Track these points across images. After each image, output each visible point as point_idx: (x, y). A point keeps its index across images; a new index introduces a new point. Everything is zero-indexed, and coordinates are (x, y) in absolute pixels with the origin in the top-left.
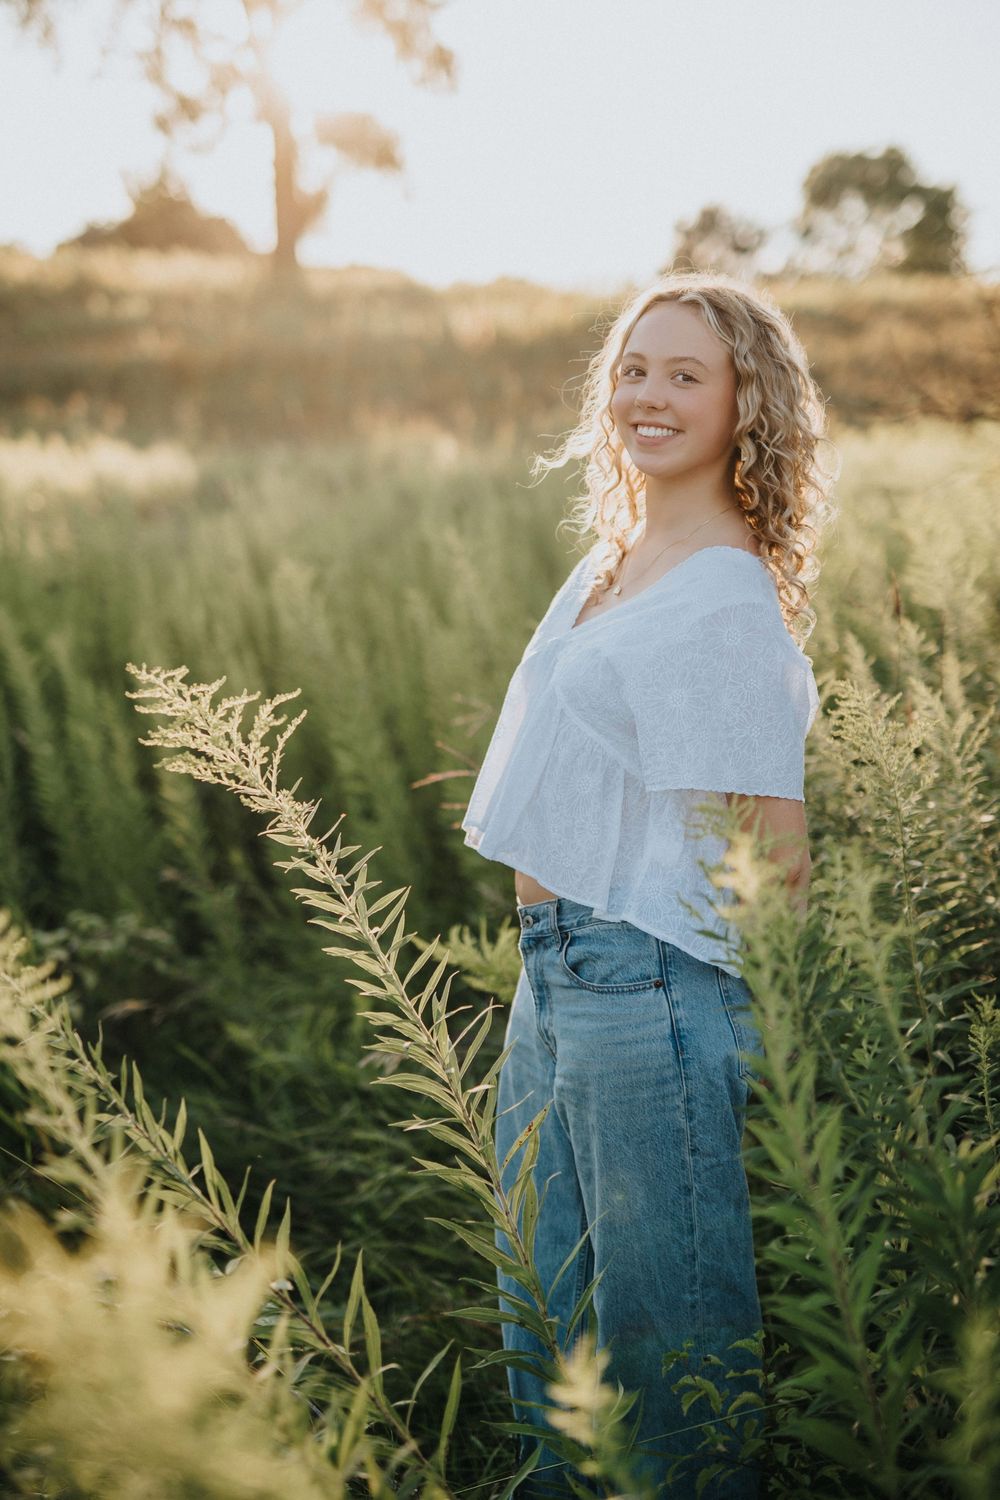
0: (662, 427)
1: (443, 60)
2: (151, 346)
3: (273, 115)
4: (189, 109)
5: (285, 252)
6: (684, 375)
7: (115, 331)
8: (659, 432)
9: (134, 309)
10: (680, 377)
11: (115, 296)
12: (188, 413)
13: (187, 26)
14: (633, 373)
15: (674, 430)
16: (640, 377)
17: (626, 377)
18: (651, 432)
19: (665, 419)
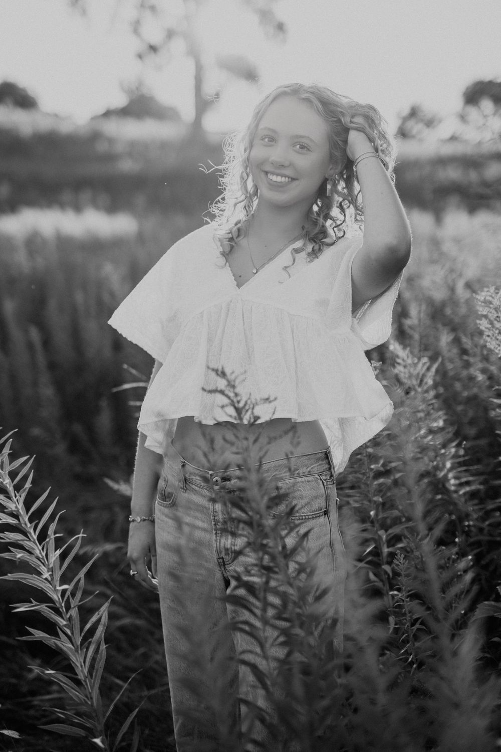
0: (285, 176)
1: (280, 27)
2: (127, 166)
3: (194, 53)
4: (153, 49)
5: (197, 122)
6: (300, 145)
7: (110, 158)
8: (283, 179)
9: (119, 148)
10: (298, 146)
11: (111, 141)
12: (140, 200)
13: (153, 8)
14: (266, 140)
15: (291, 178)
16: (273, 143)
17: (262, 142)
18: (279, 179)
19: (288, 172)
